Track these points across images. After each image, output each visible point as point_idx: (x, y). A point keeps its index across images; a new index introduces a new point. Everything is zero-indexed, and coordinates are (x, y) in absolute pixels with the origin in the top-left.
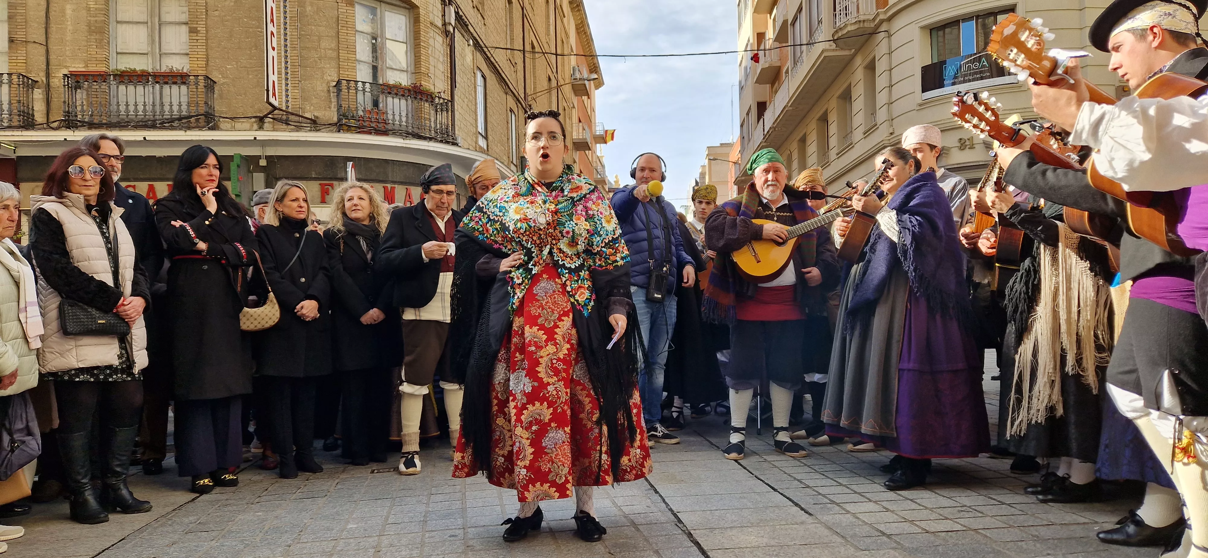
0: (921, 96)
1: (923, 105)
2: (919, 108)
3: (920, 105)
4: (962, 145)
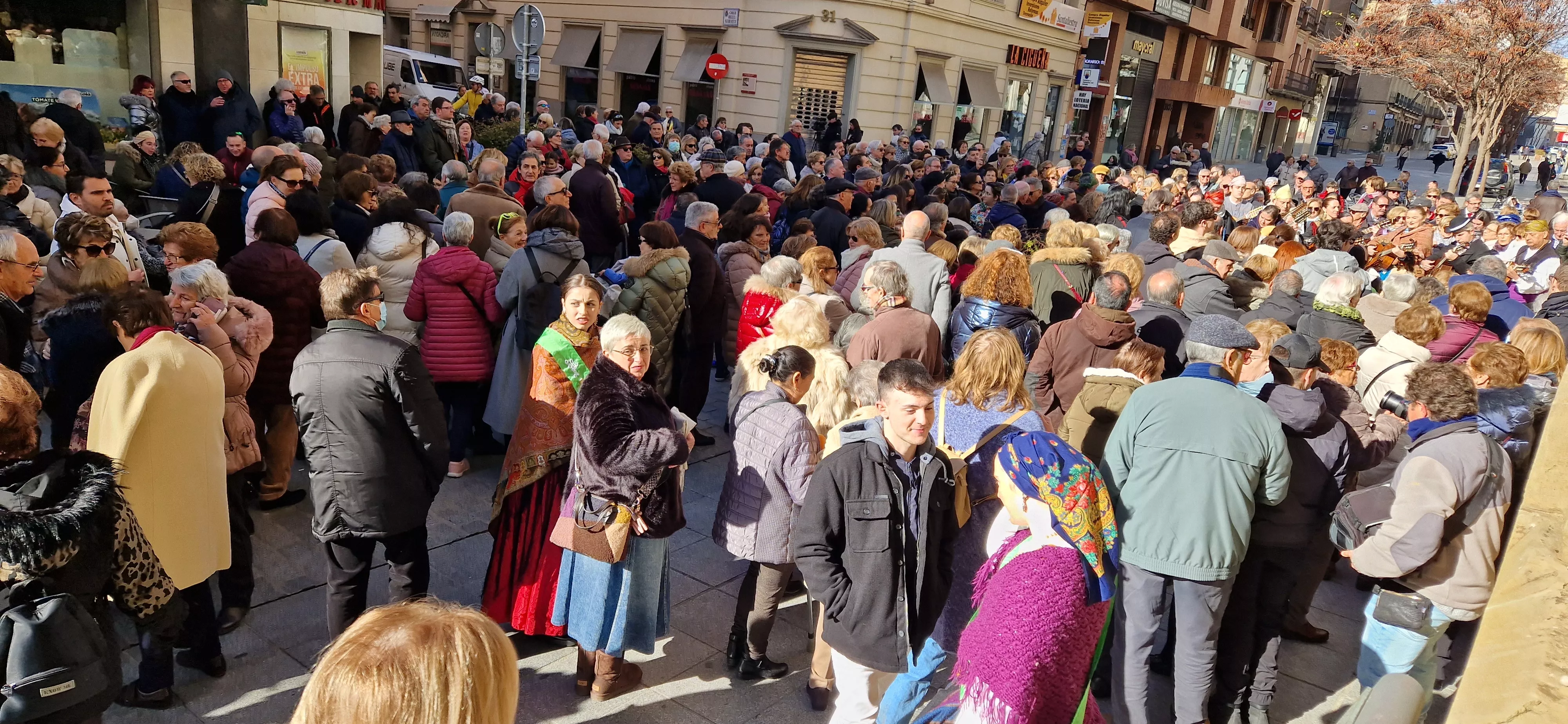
4: (826, 16)
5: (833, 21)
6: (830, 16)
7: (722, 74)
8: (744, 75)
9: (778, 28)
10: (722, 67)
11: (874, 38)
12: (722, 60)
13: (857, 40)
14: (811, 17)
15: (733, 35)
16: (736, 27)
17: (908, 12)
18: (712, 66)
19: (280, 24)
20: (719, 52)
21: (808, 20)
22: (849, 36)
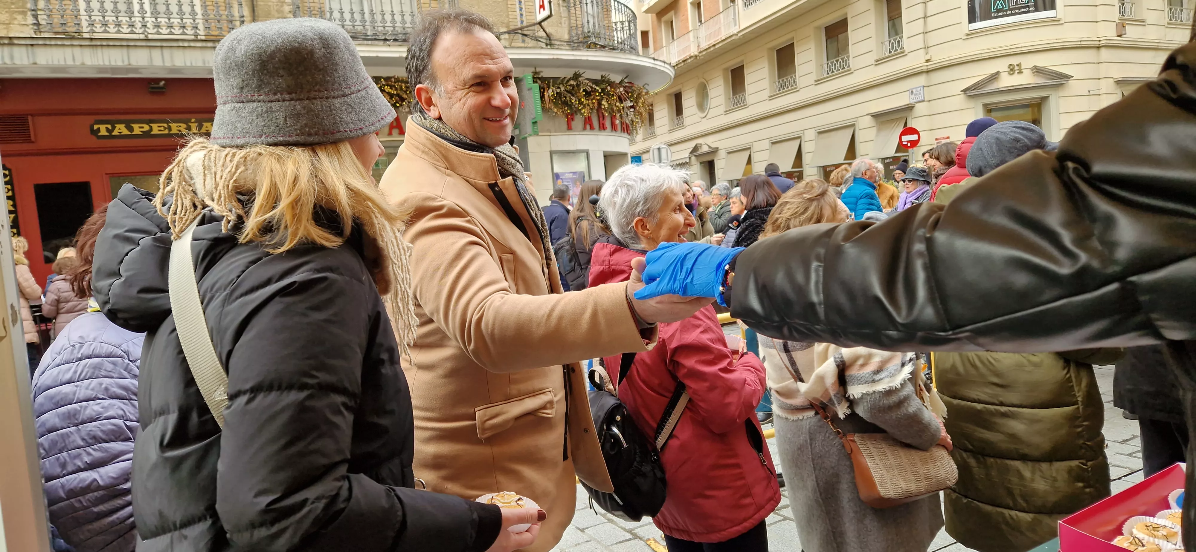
0: (967, 27)
1: (970, 35)
2: (966, 37)
3: (967, 35)
4: (1012, 70)
5: (1020, 72)
6: (1016, 68)
7: (914, 143)
8: (936, 139)
9: (965, 91)
10: (914, 137)
11: (1067, 77)
12: (913, 131)
13: (1050, 82)
14: (998, 73)
15: (920, 109)
16: (923, 101)
17: (1098, 48)
18: (905, 138)
19: (552, 153)
20: (909, 126)
21: (995, 77)
22: (1040, 81)
